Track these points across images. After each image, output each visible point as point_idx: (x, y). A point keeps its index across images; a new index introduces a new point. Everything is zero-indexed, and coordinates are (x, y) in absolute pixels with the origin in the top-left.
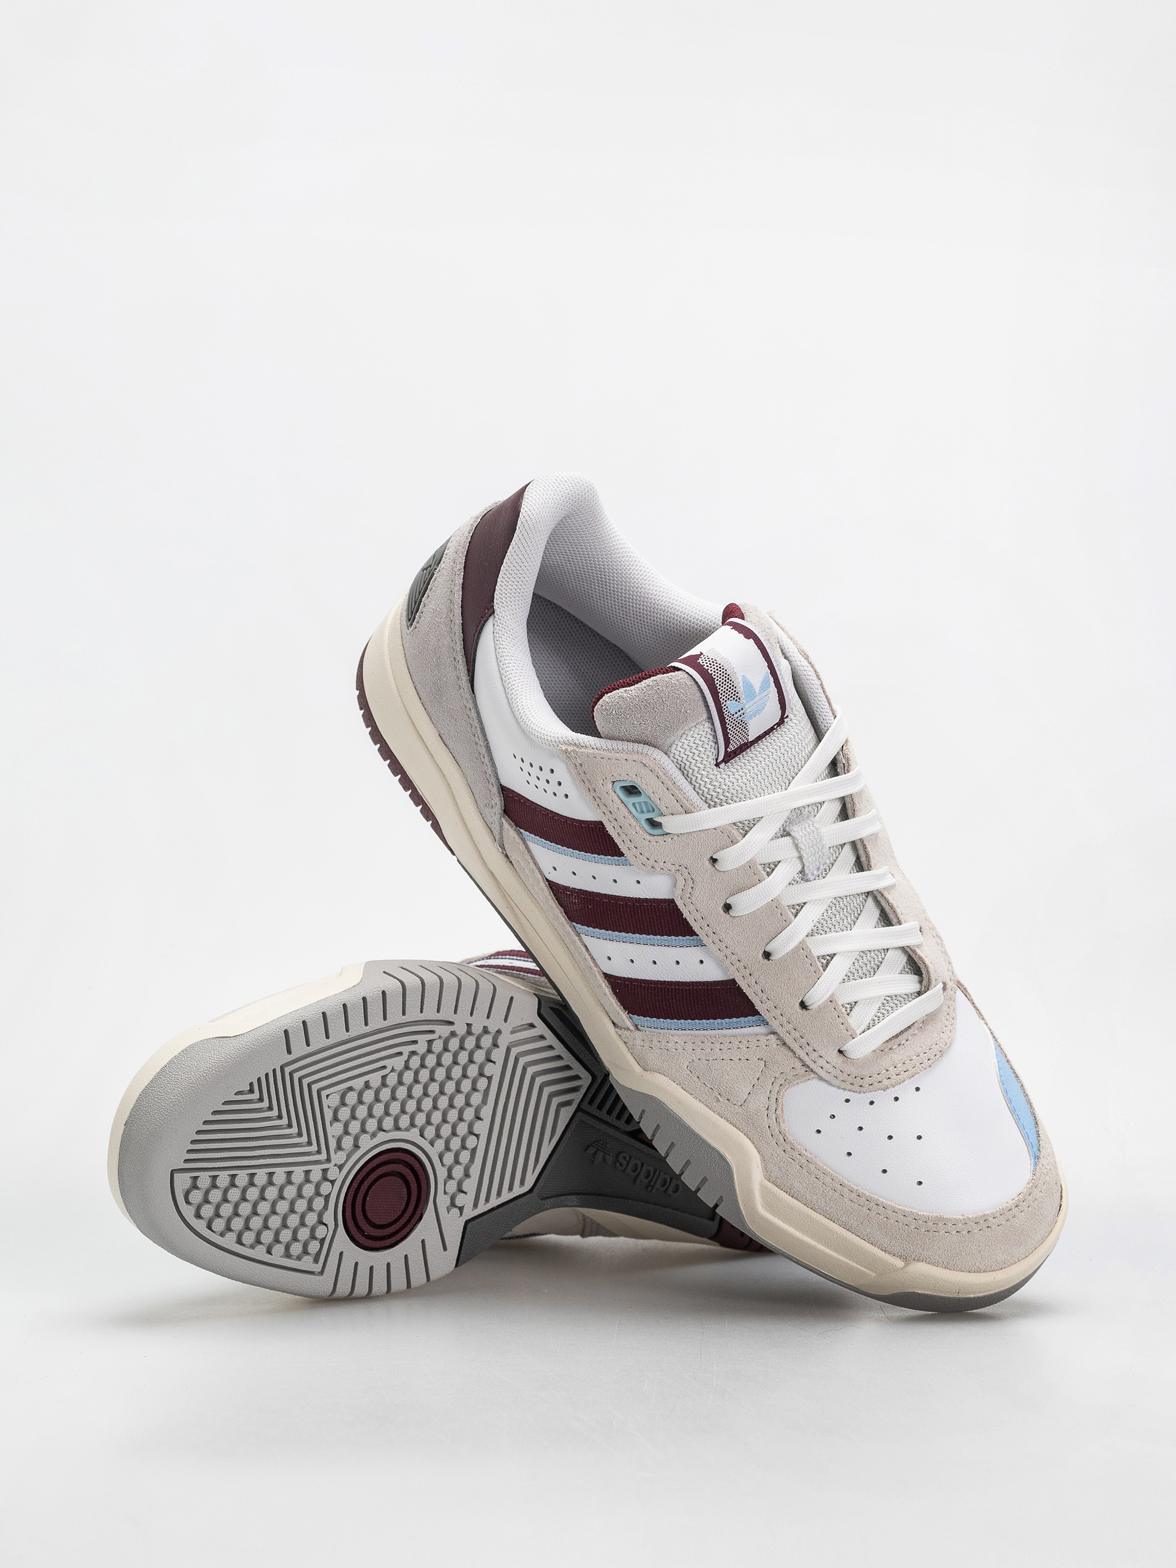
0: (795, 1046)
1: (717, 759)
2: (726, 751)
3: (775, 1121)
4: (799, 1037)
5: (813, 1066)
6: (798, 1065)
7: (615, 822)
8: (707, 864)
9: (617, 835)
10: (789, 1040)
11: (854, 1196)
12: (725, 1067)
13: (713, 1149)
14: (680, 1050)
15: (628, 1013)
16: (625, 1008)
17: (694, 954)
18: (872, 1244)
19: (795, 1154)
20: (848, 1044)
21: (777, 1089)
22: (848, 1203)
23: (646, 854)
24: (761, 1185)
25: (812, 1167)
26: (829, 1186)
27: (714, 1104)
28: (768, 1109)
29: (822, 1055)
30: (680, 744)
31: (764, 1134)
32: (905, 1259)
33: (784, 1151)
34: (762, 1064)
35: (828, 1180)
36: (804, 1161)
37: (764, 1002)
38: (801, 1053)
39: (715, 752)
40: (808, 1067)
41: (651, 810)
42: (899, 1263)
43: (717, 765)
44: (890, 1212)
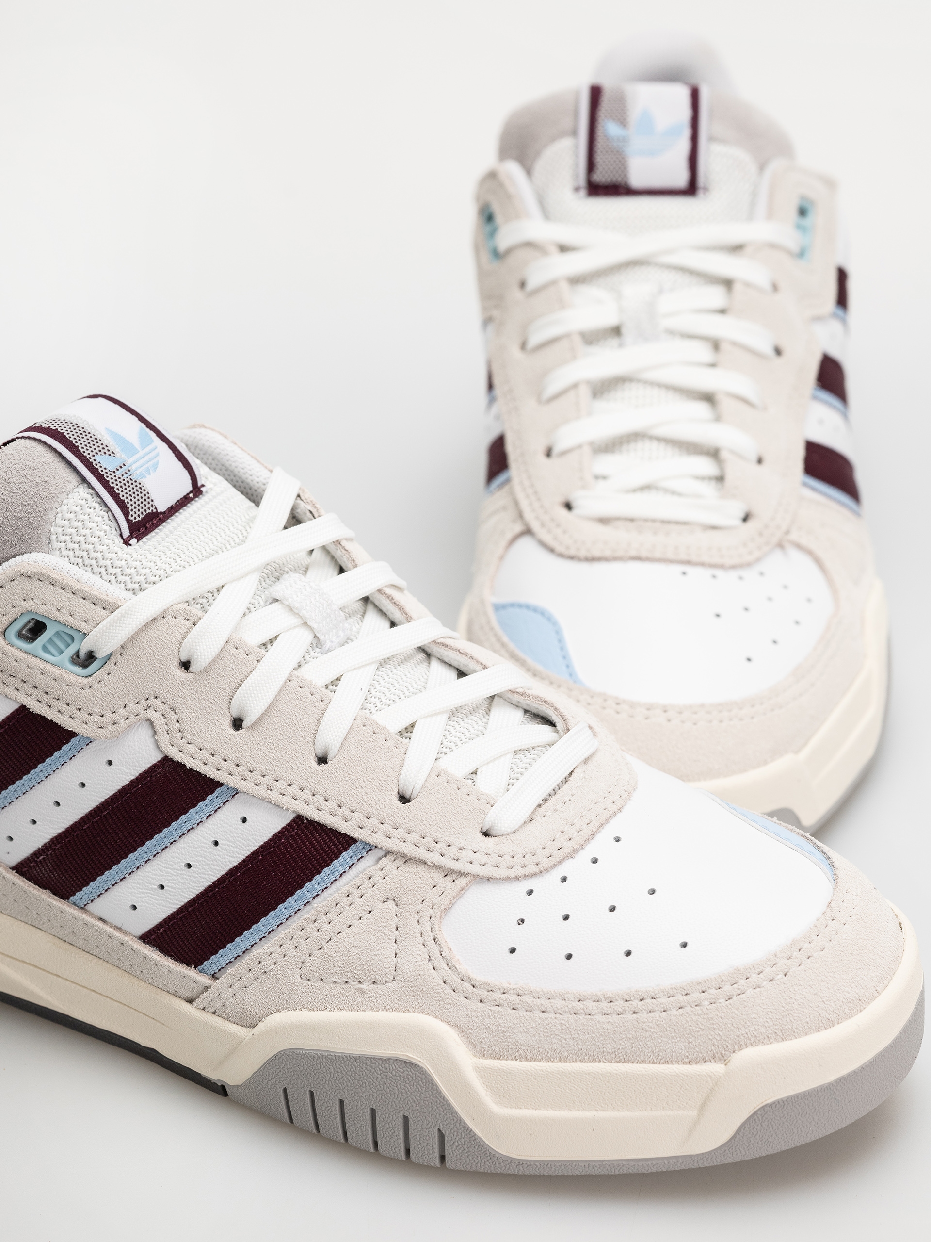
0: (421, 853)
1: (121, 535)
2: (129, 522)
3: (448, 969)
4: (419, 838)
5: (456, 866)
6: (437, 876)
7: (36, 692)
8: (180, 673)
9: (48, 709)
10: (408, 849)
11: (604, 1005)
12: (346, 940)
13: (388, 1060)
14: (281, 960)
15: (195, 968)
16: (188, 964)
17: (229, 814)
18: (667, 1062)
19: (497, 995)
20: (489, 815)
21: (427, 925)
22: (603, 1019)
23: (96, 710)
24: (477, 1069)
25: (528, 999)
26: (566, 1012)
27: (359, 1000)
28: (430, 960)
29: (462, 845)
30: (60, 530)
31: (443, 995)
32: (723, 1059)
33: (481, 1001)
34: (391, 904)
35: (558, 1003)
36: (513, 998)
37: (348, 818)
38: (433, 858)
39: (114, 525)
40: (452, 871)
41: (69, 640)
42: (717, 1068)
43: (126, 542)
44: (664, 1000)
